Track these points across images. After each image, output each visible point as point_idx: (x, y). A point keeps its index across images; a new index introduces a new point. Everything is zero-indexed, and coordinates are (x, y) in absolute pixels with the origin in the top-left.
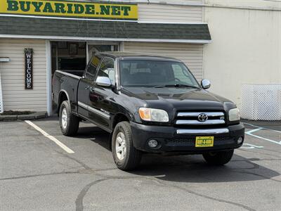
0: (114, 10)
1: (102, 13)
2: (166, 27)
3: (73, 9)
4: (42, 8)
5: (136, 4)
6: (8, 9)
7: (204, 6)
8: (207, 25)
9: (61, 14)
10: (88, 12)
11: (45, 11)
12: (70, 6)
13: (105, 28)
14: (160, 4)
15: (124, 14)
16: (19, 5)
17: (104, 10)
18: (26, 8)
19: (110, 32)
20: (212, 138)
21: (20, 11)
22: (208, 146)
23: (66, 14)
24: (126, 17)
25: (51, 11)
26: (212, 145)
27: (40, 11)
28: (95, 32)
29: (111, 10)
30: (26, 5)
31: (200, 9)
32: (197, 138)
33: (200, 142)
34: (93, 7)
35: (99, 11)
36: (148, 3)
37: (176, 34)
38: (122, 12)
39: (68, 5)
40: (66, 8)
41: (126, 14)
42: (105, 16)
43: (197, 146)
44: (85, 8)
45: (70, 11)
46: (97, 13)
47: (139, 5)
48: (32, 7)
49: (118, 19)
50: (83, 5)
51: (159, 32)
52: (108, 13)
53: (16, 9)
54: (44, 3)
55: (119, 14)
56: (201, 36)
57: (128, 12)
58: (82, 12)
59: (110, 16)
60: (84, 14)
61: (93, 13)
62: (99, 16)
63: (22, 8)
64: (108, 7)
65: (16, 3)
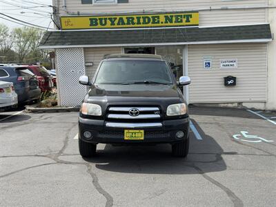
0: (177, 19)
1: (166, 22)
2: (225, 29)
3: (141, 20)
4: (116, 22)
5: (197, 12)
6: (90, 25)
7: (268, 8)
8: (269, 25)
9: (131, 25)
10: (154, 22)
11: (118, 24)
12: (139, 18)
13: (168, 34)
14: (222, 9)
15: (186, 21)
16: (98, 22)
17: (168, 19)
18: (104, 23)
19: (172, 37)
20: (142, 131)
21: (99, 26)
22: (139, 139)
23: (136, 25)
24: (188, 23)
25: (123, 23)
26: (143, 138)
27: (114, 24)
28: (158, 38)
29: (174, 19)
30: (103, 21)
31: (263, 10)
32: (126, 131)
33: (129, 135)
34: (158, 17)
35: (164, 21)
36: (210, 10)
37: (235, 35)
38: (184, 20)
39: (137, 18)
40: (135, 21)
41: (188, 21)
42: (169, 24)
43: (126, 138)
44: (151, 19)
45: (139, 23)
46: (162, 23)
47: (200, 13)
48: (109, 22)
49: (180, 26)
50: (150, 16)
51: (218, 34)
52: (171, 22)
53: (97, 24)
54: (118, 17)
55: (181, 21)
56: (261, 36)
57: (190, 19)
58: (149, 22)
59: (173, 24)
60: (150, 24)
61: (158, 22)
62: (164, 24)
63: (101, 24)
64: (172, 17)
65: (96, 20)
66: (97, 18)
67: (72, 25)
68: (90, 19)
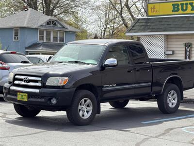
6: (173, 11)
16: (180, 7)
18: (184, 8)
21: (180, 12)
26: (27, 100)
30: (185, 6)
32: (18, 93)
33: (20, 96)
43: (18, 99)
48: (190, 7)
53: (178, 10)
63: (183, 10)
65: (178, 5)
66: (179, 3)
67: (156, 12)
68: (173, 5)
